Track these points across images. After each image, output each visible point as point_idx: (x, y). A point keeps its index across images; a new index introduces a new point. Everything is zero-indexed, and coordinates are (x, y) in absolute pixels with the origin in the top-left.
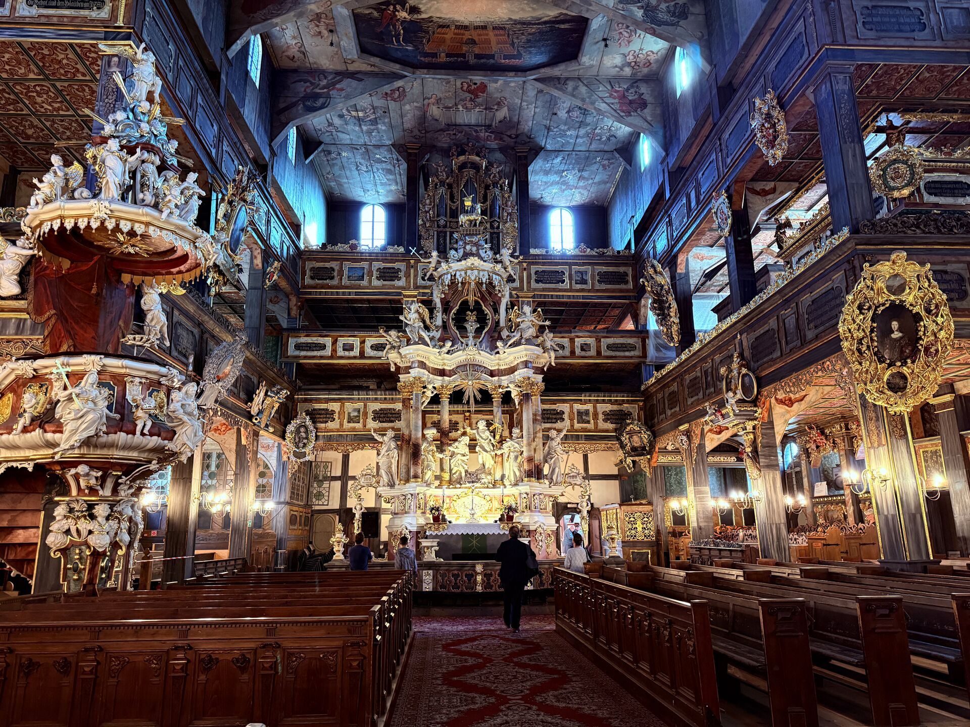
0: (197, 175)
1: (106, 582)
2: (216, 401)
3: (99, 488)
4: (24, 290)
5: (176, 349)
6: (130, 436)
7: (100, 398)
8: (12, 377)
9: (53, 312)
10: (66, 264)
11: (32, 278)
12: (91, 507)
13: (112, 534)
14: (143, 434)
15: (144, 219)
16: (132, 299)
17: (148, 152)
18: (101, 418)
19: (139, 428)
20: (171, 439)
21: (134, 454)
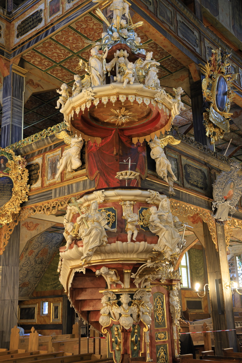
0: (152, 53)
1: (138, 353)
2: (229, 215)
3: (120, 282)
4: (83, 163)
5: (188, 182)
6: (124, 243)
7: (101, 219)
8: (71, 215)
9: (98, 171)
10: (99, 140)
11: (86, 155)
12: (118, 296)
13: (135, 316)
14: (132, 241)
15: (115, 91)
16: (145, 154)
17: (119, 50)
18: (102, 232)
19: (129, 236)
20: (156, 243)
21: (134, 256)
